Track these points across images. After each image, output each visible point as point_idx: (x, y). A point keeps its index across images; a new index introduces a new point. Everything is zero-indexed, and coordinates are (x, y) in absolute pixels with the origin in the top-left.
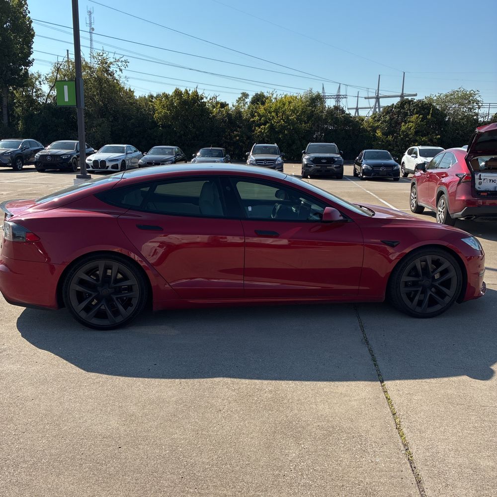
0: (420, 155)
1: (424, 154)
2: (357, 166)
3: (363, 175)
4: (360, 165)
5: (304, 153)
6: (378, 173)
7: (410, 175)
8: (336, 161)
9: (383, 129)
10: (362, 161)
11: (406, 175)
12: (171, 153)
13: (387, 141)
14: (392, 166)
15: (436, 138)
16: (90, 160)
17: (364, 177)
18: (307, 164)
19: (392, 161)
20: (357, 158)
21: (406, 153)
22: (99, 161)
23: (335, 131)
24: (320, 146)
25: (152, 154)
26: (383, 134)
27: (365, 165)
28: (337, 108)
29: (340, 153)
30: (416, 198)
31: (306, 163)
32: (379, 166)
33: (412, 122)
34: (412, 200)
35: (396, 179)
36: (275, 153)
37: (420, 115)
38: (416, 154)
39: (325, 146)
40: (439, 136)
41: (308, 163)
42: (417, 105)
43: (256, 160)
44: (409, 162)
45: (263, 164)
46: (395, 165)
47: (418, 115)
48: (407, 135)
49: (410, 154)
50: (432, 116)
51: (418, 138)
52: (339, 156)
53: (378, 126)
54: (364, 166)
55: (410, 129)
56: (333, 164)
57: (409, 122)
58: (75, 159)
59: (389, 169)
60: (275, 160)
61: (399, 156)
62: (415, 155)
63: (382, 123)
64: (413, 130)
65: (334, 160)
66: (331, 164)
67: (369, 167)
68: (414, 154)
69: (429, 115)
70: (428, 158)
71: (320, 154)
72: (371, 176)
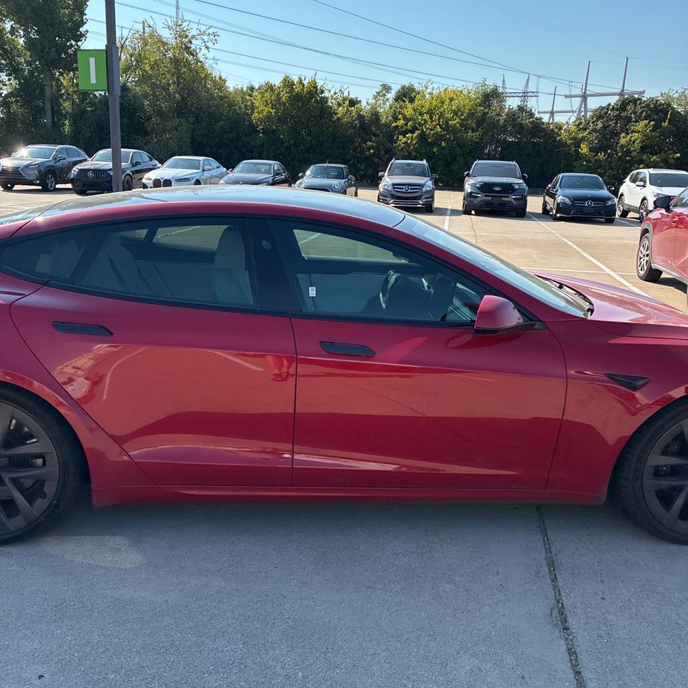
0: (651, 184)
1: (656, 181)
2: (547, 198)
3: (557, 212)
4: (553, 196)
5: (468, 175)
6: (581, 210)
7: (631, 215)
8: (516, 190)
9: (590, 142)
10: (557, 191)
11: (625, 214)
12: (268, 172)
13: (597, 161)
14: (604, 200)
15: (673, 158)
16: (149, 179)
17: (558, 215)
18: (471, 193)
19: (605, 192)
20: (550, 186)
21: (627, 180)
22: (162, 181)
23: (518, 144)
24: (493, 165)
25: (240, 172)
26: (591, 150)
27: (561, 197)
28: (521, 109)
29: (523, 178)
30: (647, 255)
31: (469, 191)
32: (585, 199)
33: (638, 132)
34: (641, 258)
35: (610, 221)
36: (423, 174)
37: (650, 122)
38: (645, 182)
39: (501, 165)
40: (678, 155)
41: (473, 191)
42: (648, 106)
43: (394, 185)
44: (631, 193)
45: (404, 190)
46: (609, 199)
47: (647, 122)
48: (628, 152)
49: (634, 180)
50: (669, 123)
51: (645, 157)
52: (521, 181)
53: (584, 137)
54: (559, 199)
55: (634, 142)
56: (511, 193)
57: (633, 132)
58: (129, 177)
59: (600, 204)
60: (422, 186)
61: (615, 183)
62: (642, 183)
63: (589, 133)
64: (637, 145)
65: (513, 188)
66: (508, 193)
67: (567, 200)
68: (640, 181)
69: (665, 122)
70: (663, 188)
71: (492, 178)
72: (569, 214)
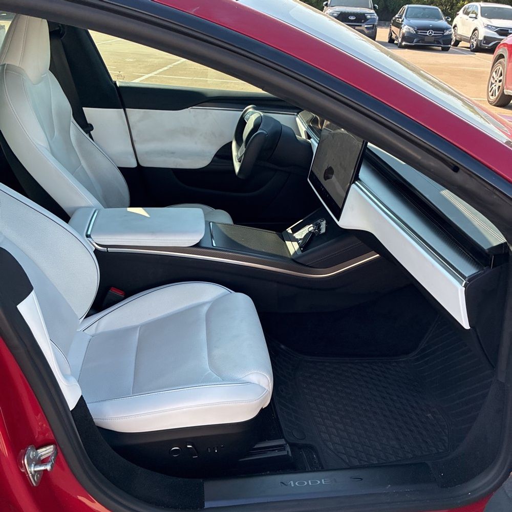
0: (482, 15)
2: (393, 28)
3: (402, 41)
4: (399, 26)
5: (327, 5)
6: (422, 38)
7: (462, 44)
8: (368, 19)
10: (402, 21)
14: (442, 29)
17: (404, 43)
19: (443, 23)
20: (397, 16)
21: (461, 12)
27: (406, 26)
29: (375, 8)
30: (500, 81)
32: (427, 28)
34: (492, 84)
35: (445, 50)
38: (477, 15)
44: (463, 24)
46: (447, 29)
49: (467, 13)
52: (373, 11)
54: (405, 29)
56: (363, 23)
59: (439, 34)
61: (451, 14)
62: (474, 15)
65: (365, 17)
66: (361, 23)
67: (411, 29)
68: (472, 13)
70: (492, 20)
71: (348, 8)
72: (412, 42)
